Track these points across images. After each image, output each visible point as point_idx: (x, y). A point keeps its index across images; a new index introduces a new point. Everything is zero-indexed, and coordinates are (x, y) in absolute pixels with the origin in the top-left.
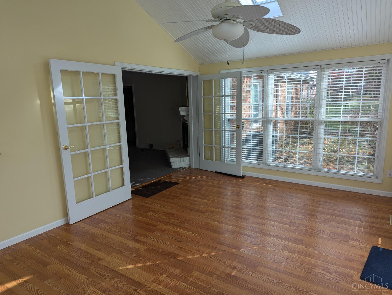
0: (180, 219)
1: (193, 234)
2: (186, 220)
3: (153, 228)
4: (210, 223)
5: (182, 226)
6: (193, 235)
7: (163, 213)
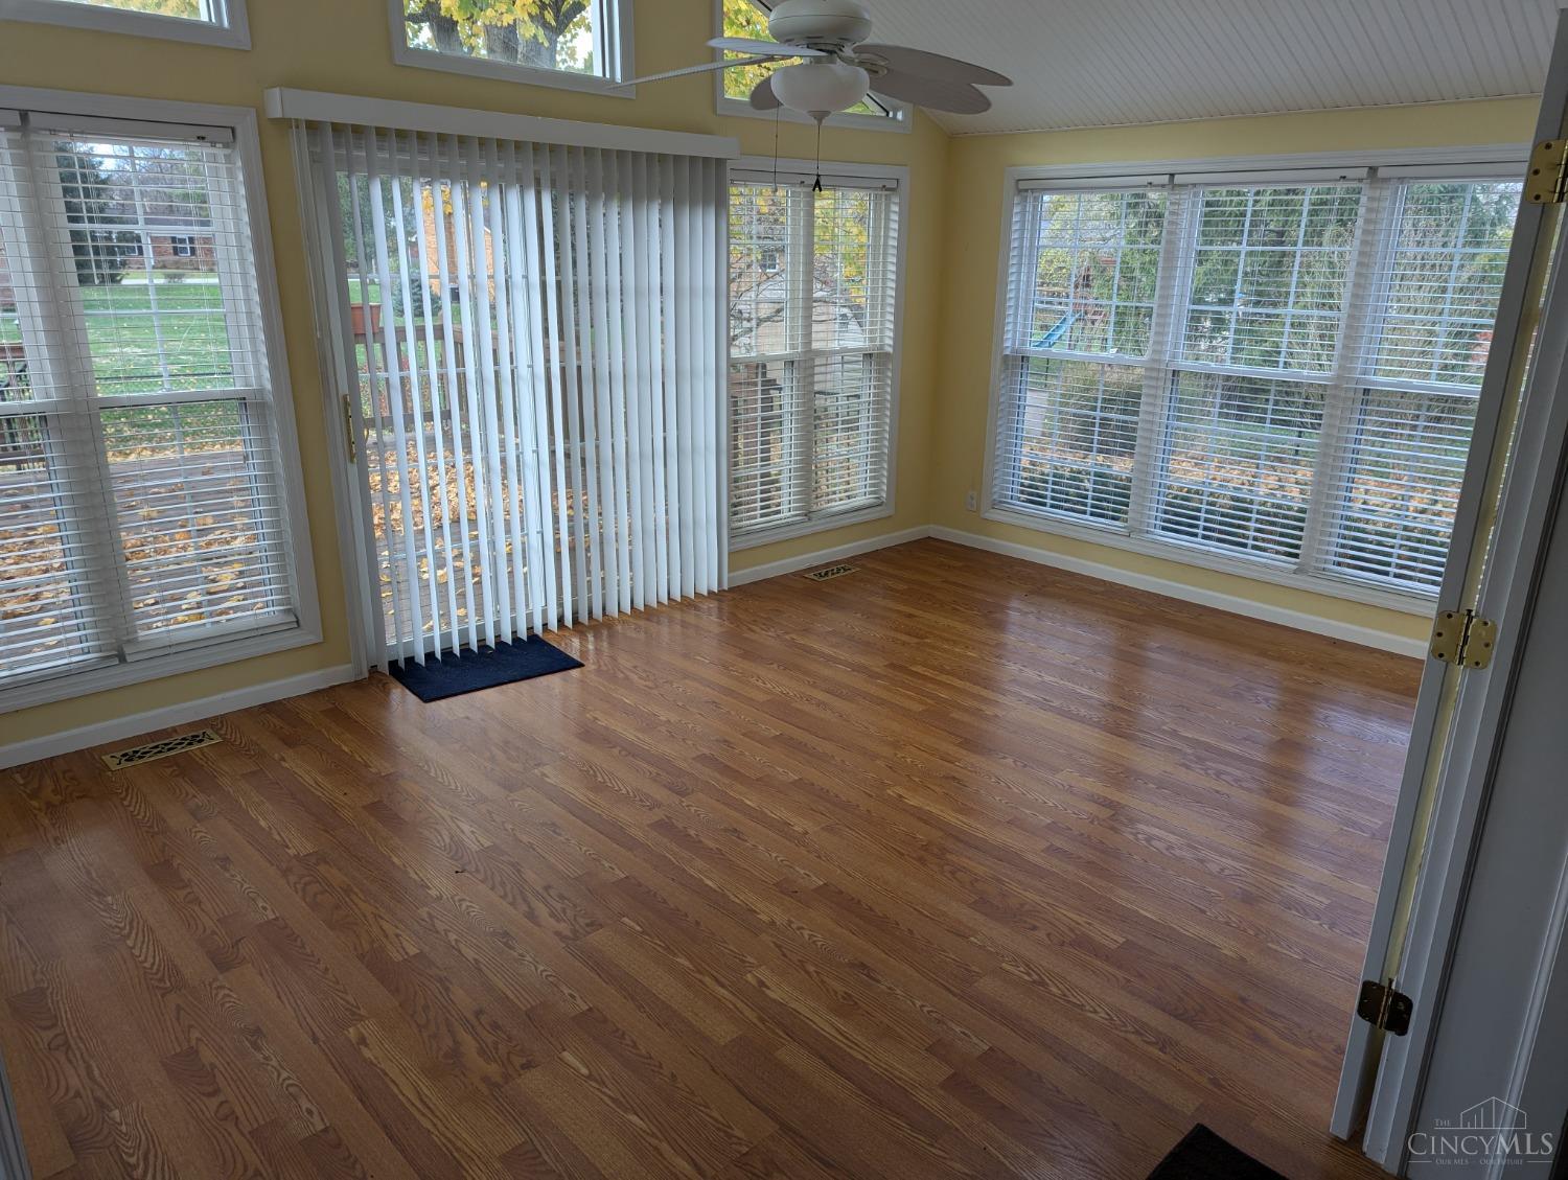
0: (946, 868)
1: (901, 796)
2: (921, 860)
3: (1058, 843)
4: (823, 828)
5: (941, 834)
6: (901, 791)
7: (1034, 928)
